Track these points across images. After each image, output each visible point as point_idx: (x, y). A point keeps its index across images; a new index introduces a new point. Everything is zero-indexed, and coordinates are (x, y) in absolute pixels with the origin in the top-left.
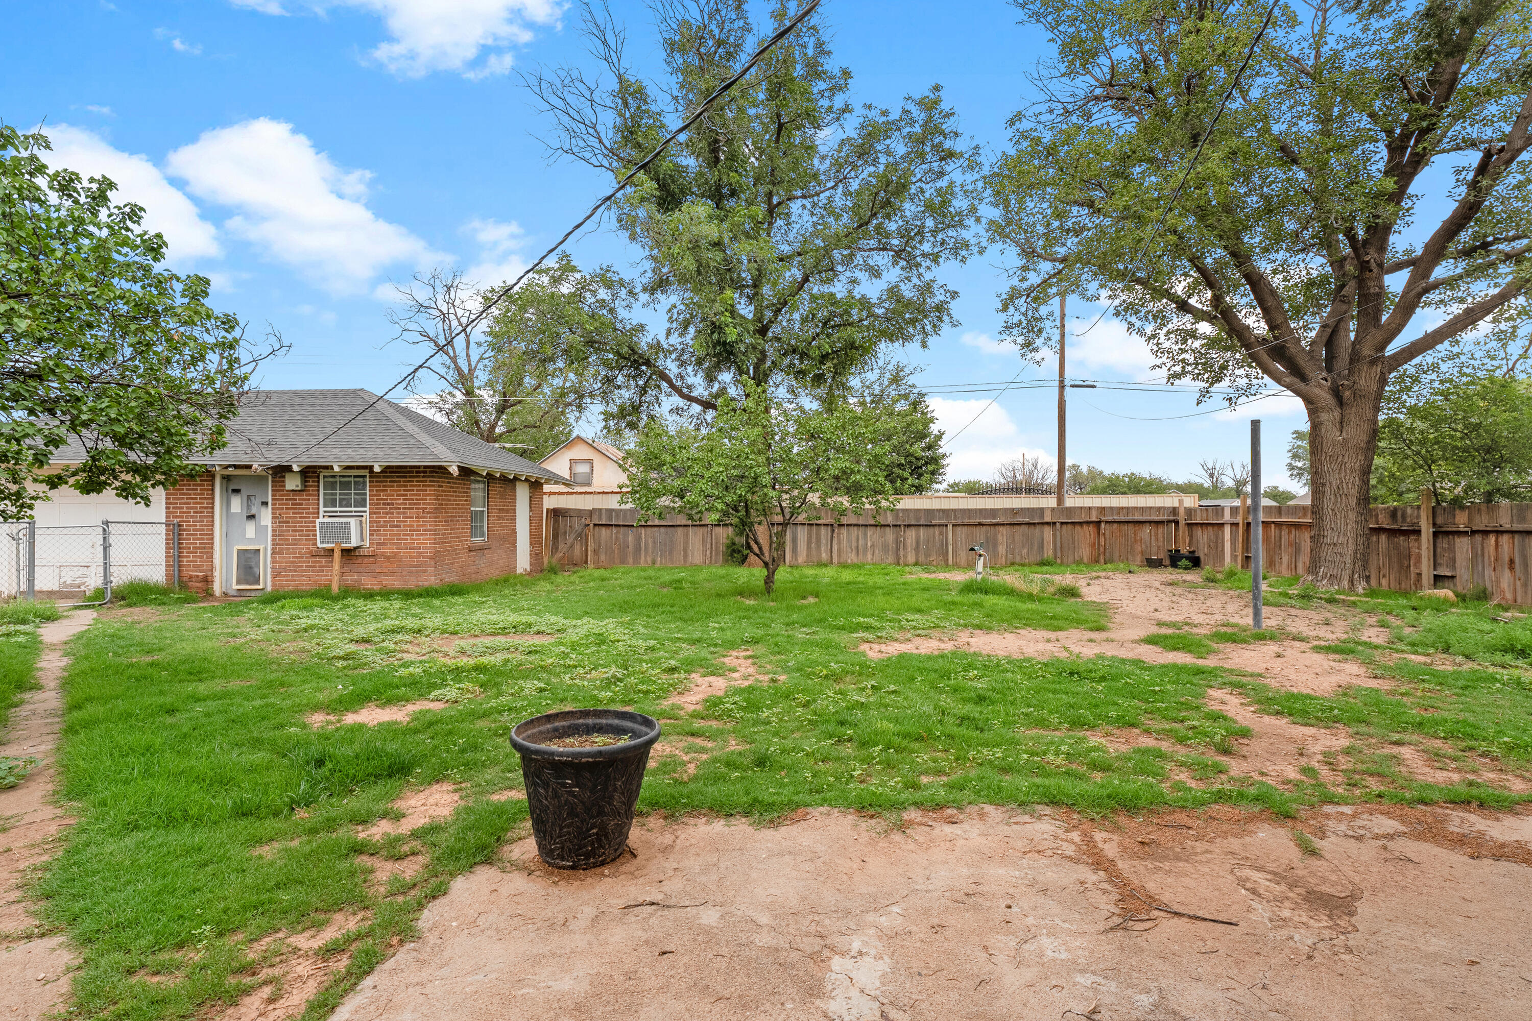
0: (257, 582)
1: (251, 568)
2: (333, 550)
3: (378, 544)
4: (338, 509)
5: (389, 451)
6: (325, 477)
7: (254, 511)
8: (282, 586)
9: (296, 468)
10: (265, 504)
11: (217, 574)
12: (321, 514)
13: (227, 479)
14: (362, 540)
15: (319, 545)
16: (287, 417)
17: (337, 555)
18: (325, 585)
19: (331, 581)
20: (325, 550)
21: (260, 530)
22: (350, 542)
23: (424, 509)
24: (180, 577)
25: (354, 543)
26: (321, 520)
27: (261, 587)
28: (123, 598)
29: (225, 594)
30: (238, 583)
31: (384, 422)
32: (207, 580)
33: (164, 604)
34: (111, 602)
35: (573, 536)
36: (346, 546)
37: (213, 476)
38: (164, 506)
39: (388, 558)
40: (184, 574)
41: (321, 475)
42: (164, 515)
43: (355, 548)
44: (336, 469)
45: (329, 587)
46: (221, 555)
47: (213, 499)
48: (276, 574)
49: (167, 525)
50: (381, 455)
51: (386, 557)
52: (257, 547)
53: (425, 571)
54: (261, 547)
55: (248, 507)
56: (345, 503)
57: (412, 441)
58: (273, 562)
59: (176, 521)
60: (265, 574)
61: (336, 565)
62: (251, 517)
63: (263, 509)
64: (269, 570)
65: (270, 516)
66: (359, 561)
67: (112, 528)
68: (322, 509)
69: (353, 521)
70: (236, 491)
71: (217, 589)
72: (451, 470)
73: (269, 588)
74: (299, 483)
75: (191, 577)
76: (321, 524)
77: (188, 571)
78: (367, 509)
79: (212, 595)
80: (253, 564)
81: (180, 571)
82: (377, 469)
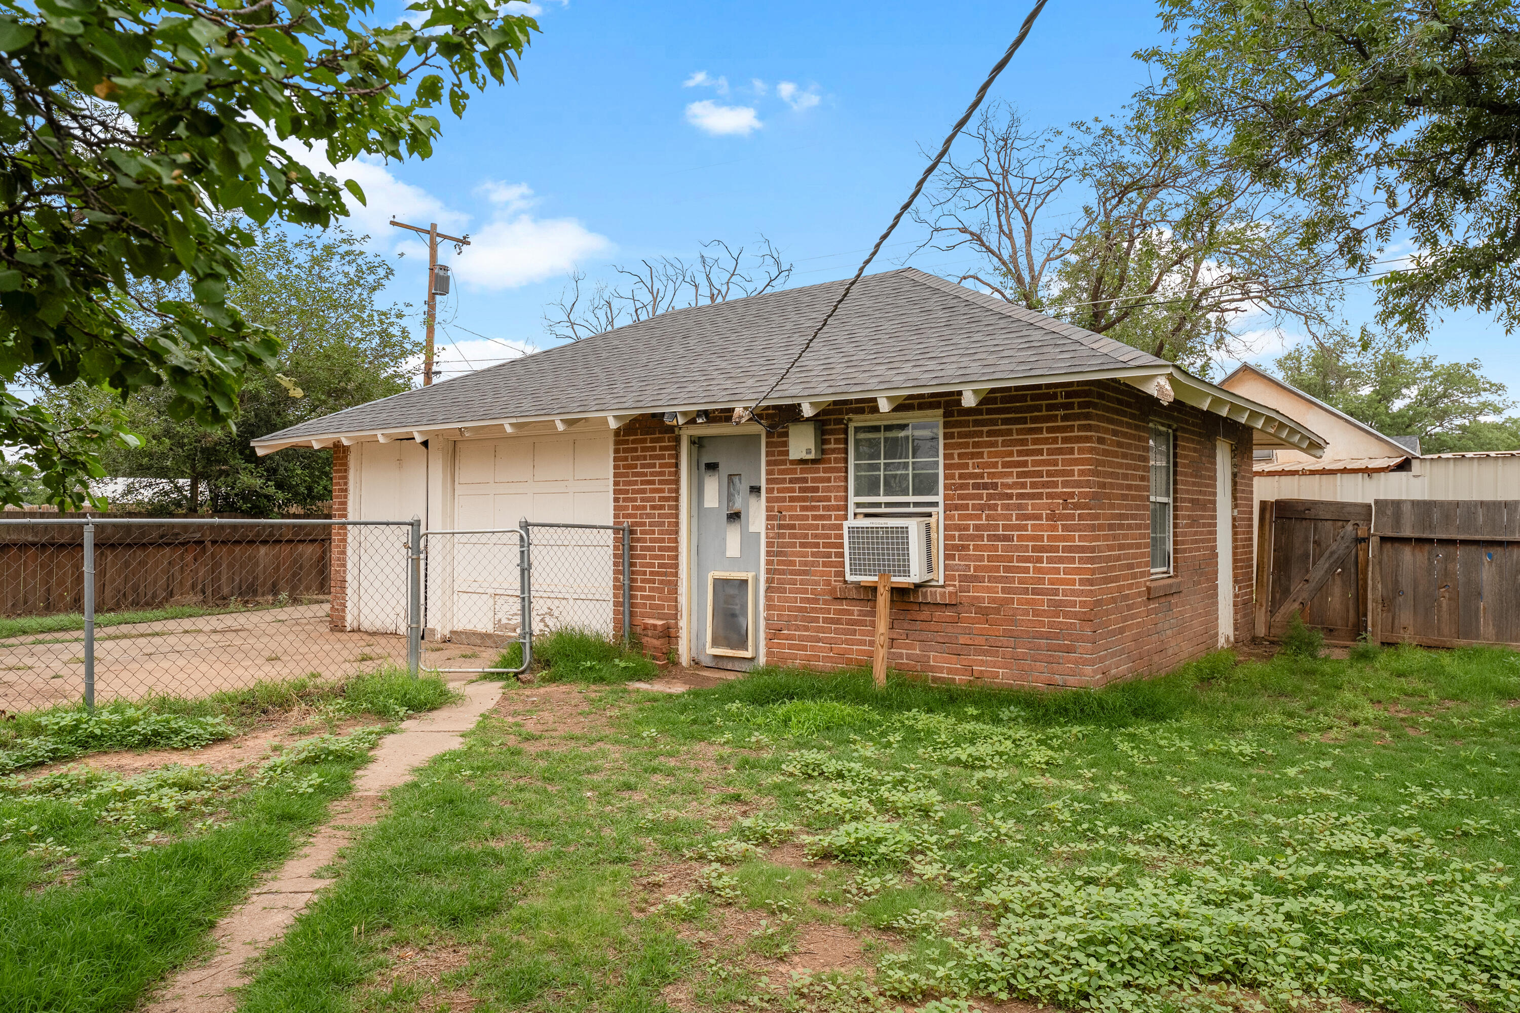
0: (743, 645)
1: (734, 615)
2: (874, 589)
3: (963, 578)
4: (882, 499)
5: (992, 359)
6: (857, 430)
7: (738, 506)
8: (784, 659)
9: (808, 411)
10: (756, 490)
11: (683, 623)
12: (851, 509)
13: (698, 443)
14: (930, 569)
15: (849, 578)
16: (789, 326)
17: (883, 599)
18: (860, 663)
19: (871, 655)
20: (858, 586)
21: (749, 540)
22: (907, 573)
23: (1066, 497)
24: (632, 625)
25: (916, 574)
26: (851, 522)
27: (748, 654)
28: (548, 664)
29: (696, 663)
30: (715, 643)
31: (963, 310)
32: (669, 634)
33: (602, 679)
34: (530, 668)
35: (1324, 565)
36: (899, 580)
37: (678, 440)
38: (611, 496)
39: (984, 612)
40: (638, 620)
41: (852, 426)
42: (612, 512)
43: (918, 586)
44: (884, 406)
45: (866, 668)
46: (690, 588)
47: (677, 482)
48: (774, 633)
49: (616, 531)
50: (975, 369)
51: (981, 611)
52: (742, 575)
53: (1069, 650)
54: (749, 576)
55: (730, 498)
56: (894, 485)
57: (1037, 335)
58: (769, 607)
59: (626, 524)
60: (756, 630)
61: (882, 626)
62: (734, 517)
63: (753, 500)
64: (762, 623)
65: (763, 514)
66: (925, 614)
67: (536, 534)
68: (852, 499)
69: (914, 526)
70: (712, 467)
71: (684, 651)
72: (1151, 389)
73: (762, 660)
74: (812, 446)
75: (645, 628)
76: (852, 530)
77: (644, 615)
78: (940, 498)
79: (676, 664)
80: (737, 608)
81: (632, 614)
82: (969, 401)
